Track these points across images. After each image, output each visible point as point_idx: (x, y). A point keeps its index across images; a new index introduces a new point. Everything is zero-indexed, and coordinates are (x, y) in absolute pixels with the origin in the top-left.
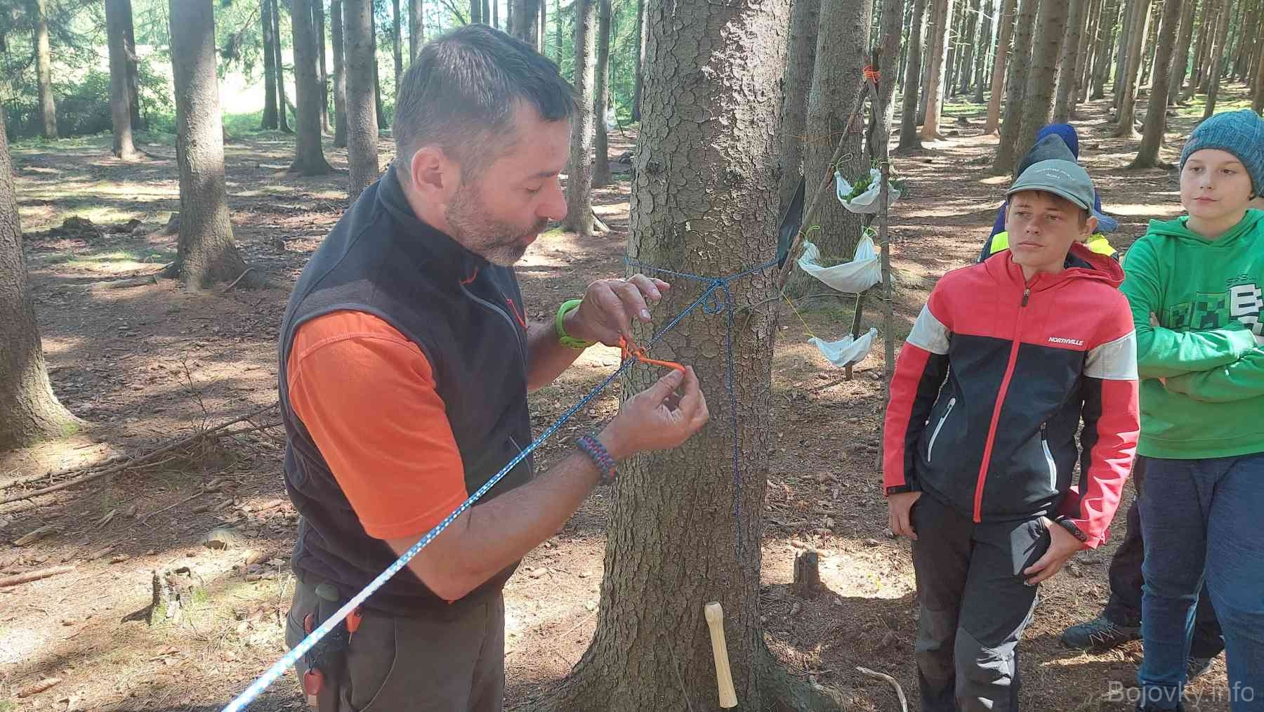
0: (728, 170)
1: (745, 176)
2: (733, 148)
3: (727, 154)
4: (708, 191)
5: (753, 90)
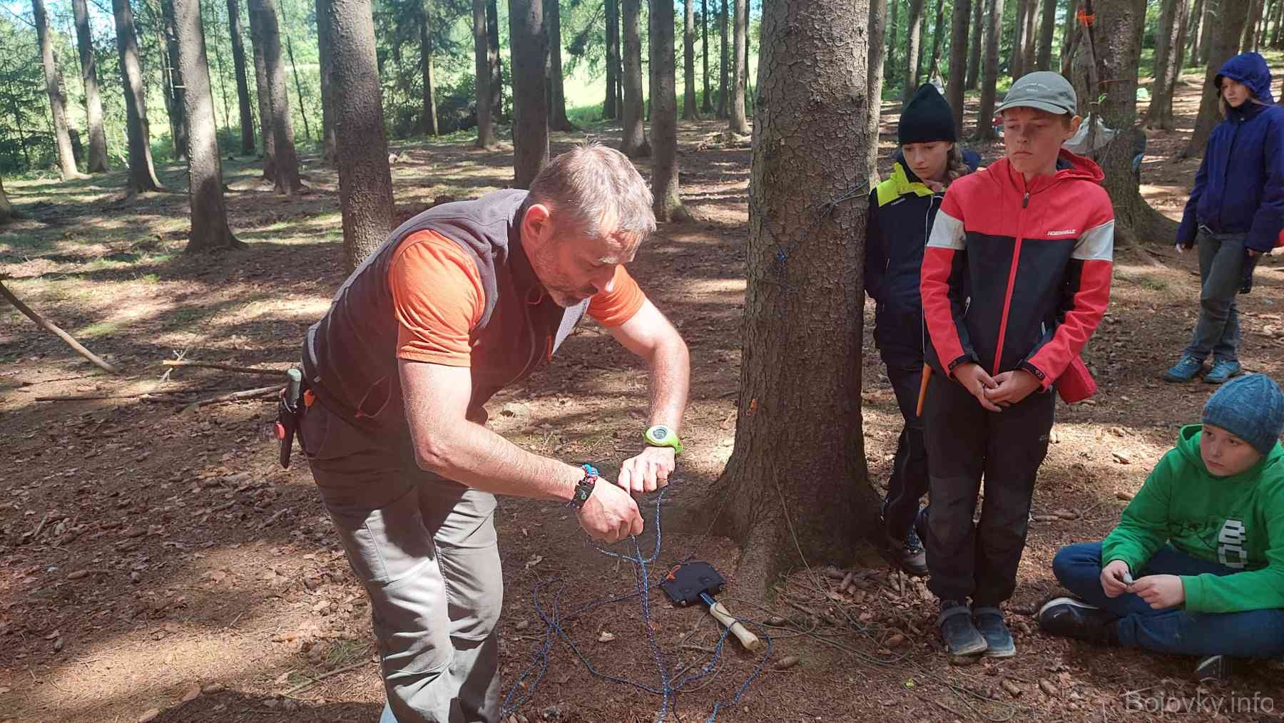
0: (811, 98)
1: (825, 103)
2: (816, 81)
3: (811, 86)
4: (797, 115)
5: (831, 37)
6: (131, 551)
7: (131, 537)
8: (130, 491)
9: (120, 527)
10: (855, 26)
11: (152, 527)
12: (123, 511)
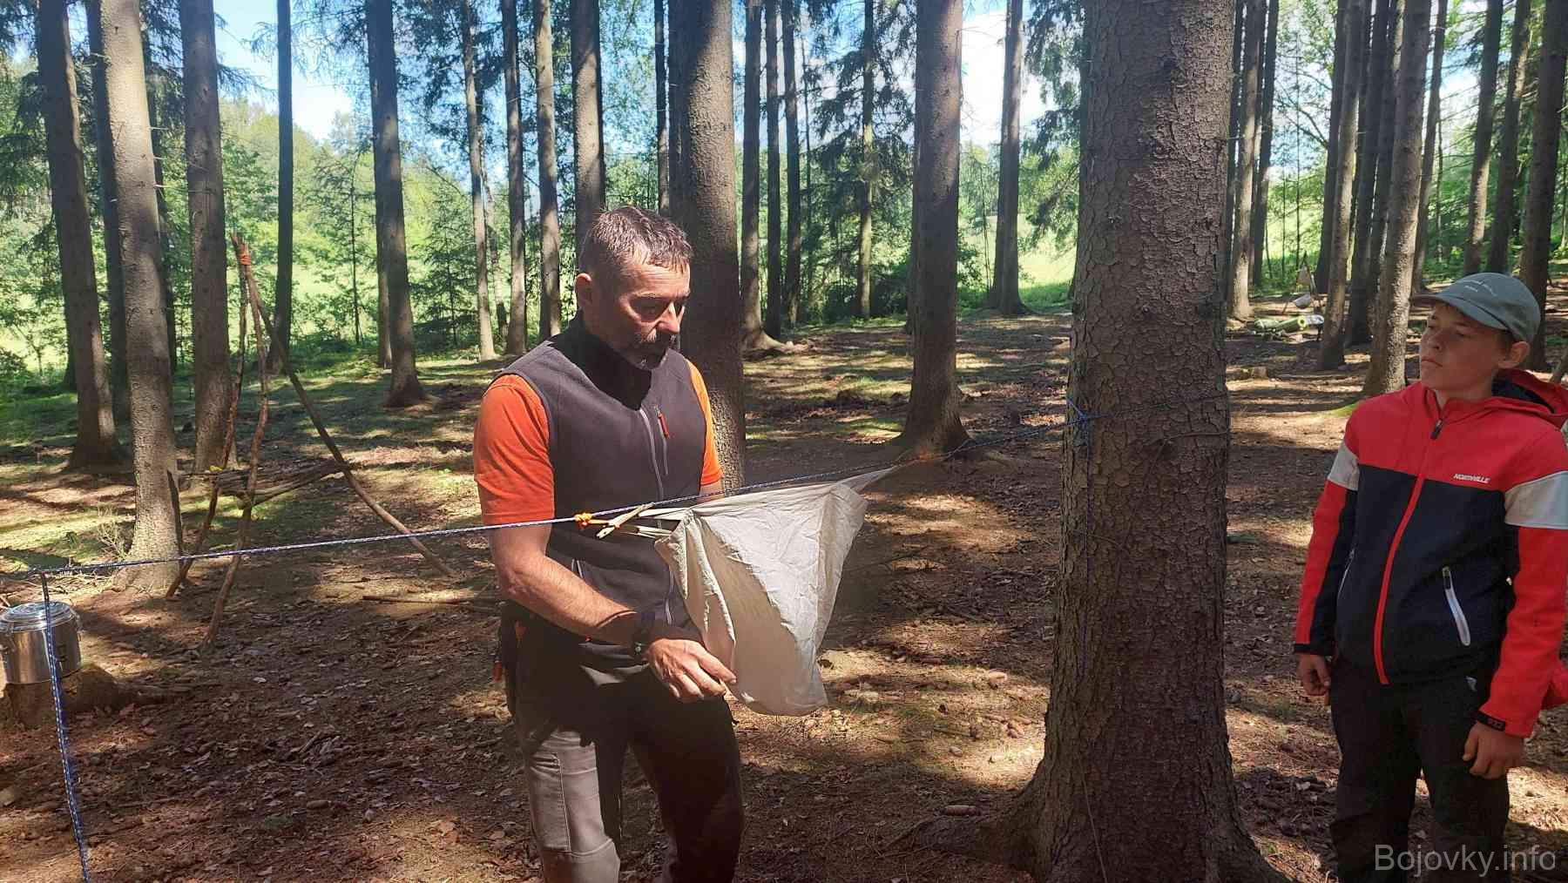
5: (1163, 231)
6: (379, 783)
7: (386, 766)
8: (408, 712)
9: (382, 753)
10: (1199, 218)
11: (411, 757)
12: (392, 735)
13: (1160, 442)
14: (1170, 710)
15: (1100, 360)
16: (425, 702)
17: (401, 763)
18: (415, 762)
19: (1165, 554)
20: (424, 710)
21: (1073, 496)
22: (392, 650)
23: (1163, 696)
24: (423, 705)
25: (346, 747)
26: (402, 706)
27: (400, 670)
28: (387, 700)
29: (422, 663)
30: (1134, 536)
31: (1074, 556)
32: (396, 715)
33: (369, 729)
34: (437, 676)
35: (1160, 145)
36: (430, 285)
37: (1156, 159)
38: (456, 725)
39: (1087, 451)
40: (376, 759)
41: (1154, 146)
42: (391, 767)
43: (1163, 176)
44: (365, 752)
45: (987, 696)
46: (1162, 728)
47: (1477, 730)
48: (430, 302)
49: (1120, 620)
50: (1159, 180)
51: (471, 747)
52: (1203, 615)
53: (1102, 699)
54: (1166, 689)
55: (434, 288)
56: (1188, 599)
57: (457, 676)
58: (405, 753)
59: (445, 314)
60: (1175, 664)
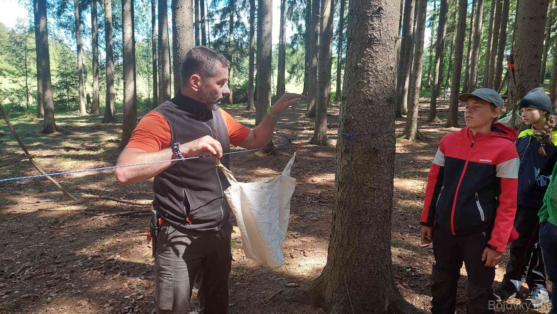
0: (367, 98)
1: (373, 100)
2: (369, 91)
3: (366, 93)
4: (360, 105)
5: (377, 71)
6: (52, 286)
7: (55, 279)
8: (62, 256)
9: (52, 273)
10: (389, 66)
11: (65, 275)
12: (56, 266)
13: (374, 148)
14: (375, 246)
15: (353, 118)
16: (70, 251)
17: (61, 278)
18: (68, 276)
19: (374, 189)
20: (69, 255)
21: (341, 168)
22: (53, 230)
23: (372, 241)
24: (69, 253)
25: (36, 271)
26: (59, 253)
27: (57, 239)
28: (52, 251)
29: (67, 236)
30: (364, 183)
31: (341, 190)
32: (56, 257)
33: (46, 263)
34: (73, 241)
35: (376, 38)
36: (59, 86)
37: (375, 43)
38: (84, 260)
39: (347, 152)
40: (49, 276)
41: (374, 38)
42: (56, 279)
43: (377, 50)
44: (45, 273)
45: (294, 241)
46: (372, 253)
47: (487, 250)
48: (58, 92)
49: (358, 214)
50: (376, 51)
51: (91, 269)
52: (387, 211)
53: (351, 243)
54: (374, 239)
55: (60, 88)
56: (382, 205)
57: (82, 241)
58: (63, 273)
59: (65, 98)
60: (377, 229)
